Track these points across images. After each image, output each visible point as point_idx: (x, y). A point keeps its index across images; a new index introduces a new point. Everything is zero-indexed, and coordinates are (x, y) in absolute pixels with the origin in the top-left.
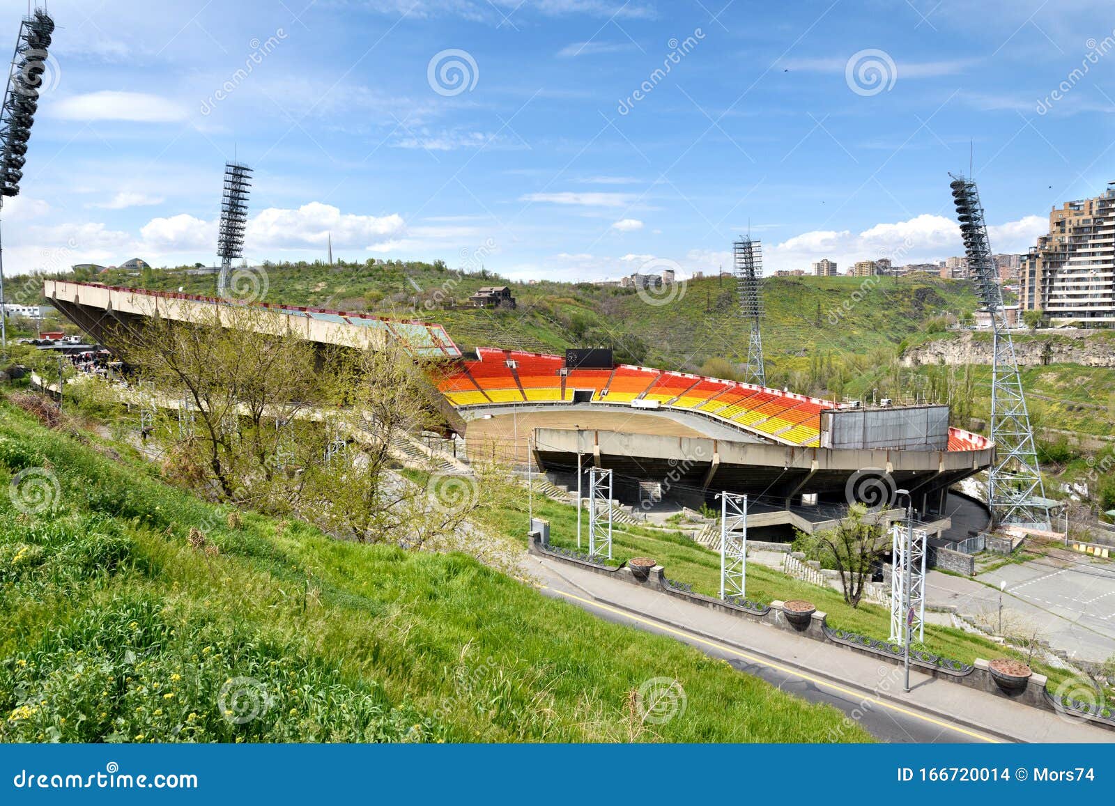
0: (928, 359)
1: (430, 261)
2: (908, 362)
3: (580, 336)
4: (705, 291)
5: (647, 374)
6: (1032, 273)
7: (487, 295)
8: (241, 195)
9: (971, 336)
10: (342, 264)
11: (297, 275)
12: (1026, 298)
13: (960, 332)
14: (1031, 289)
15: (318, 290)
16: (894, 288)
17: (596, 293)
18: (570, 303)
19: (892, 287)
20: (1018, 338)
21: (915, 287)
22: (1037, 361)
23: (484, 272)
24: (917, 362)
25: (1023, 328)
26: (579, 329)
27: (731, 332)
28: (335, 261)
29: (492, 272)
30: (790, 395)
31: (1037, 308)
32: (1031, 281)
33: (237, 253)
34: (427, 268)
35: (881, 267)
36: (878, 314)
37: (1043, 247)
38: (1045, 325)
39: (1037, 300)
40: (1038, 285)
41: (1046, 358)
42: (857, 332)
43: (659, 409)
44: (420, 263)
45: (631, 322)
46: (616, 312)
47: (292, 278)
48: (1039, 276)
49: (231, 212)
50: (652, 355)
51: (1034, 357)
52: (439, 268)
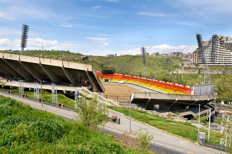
0: (175, 72)
1: (66, 51)
2: (171, 73)
3: (102, 67)
4: (126, 58)
5: (120, 76)
6: (196, 55)
7: (82, 58)
8: (27, 32)
9: (184, 68)
10: (46, 51)
11: (35, 53)
12: (194, 60)
13: (181, 67)
14: (195, 59)
15: (40, 56)
16: (162, 58)
17: (102, 58)
18: (98, 60)
19: (161, 58)
20: (194, 68)
21: (166, 58)
22: (197, 73)
23: (78, 53)
24: (172, 73)
25: (194, 66)
26: (102, 66)
27: (132, 66)
28: (44, 50)
29: (80, 53)
30: (154, 80)
31: (197, 62)
32: (196, 57)
33: (25, 46)
34: (66, 52)
35: (157, 54)
36: (160, 63)
37: (198, 50)
38: (198, 66)
39: (197, 61)
40: (197, 58)
41: (199, 72)
42: (156, 67)
43: (124, 83)
44: (64, 51)
45: (111, 64)
46: (108, 62)
47: (34, 53)
48: (197, 56)
49: (24, 36)
50: (117, 71)
51: (197, 72)
52: (68, 52)
